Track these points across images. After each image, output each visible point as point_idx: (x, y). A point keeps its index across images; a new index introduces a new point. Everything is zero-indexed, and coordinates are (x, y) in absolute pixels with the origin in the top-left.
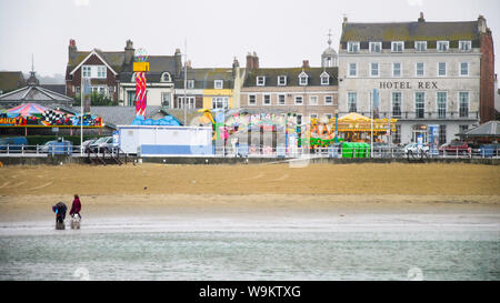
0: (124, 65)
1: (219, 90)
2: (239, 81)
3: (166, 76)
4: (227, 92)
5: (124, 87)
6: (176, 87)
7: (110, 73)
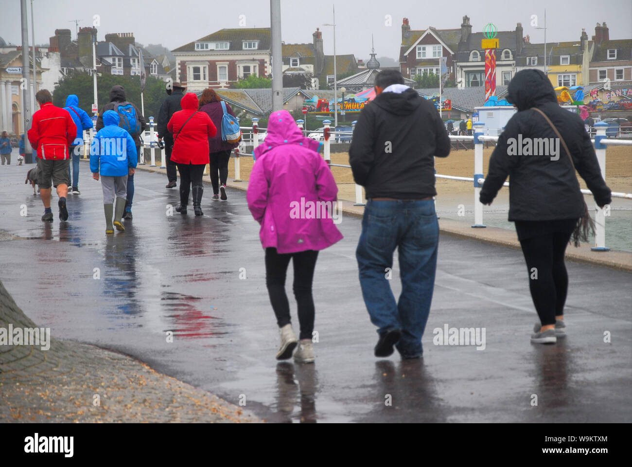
0: (461, 43)
1: (565, 66)
2: (587, 56)
3: (507, 53)
4: (575, 68)
5: (462, 67)
6: (517, 65)
7: (446, 53)
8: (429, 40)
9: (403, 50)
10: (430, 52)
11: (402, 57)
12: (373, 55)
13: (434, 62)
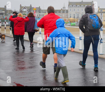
0: (30, 9)
3: (38, 11)
6: (39, 13)
7: (27, 10)
8: (25, 8)
9: (20, 10)
10: (25, 10)
11: (20, 11)
12: (15, 10)
13: (26, 12)
